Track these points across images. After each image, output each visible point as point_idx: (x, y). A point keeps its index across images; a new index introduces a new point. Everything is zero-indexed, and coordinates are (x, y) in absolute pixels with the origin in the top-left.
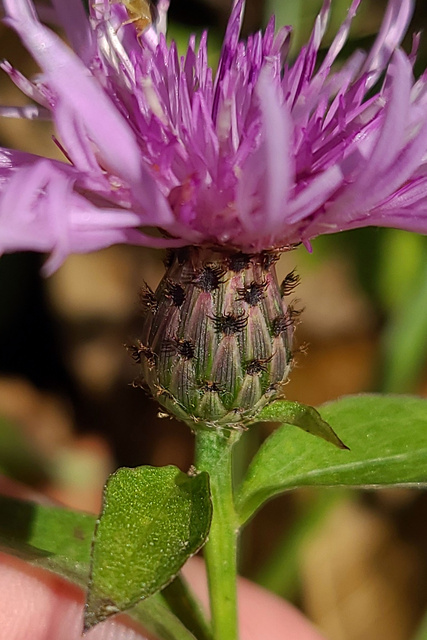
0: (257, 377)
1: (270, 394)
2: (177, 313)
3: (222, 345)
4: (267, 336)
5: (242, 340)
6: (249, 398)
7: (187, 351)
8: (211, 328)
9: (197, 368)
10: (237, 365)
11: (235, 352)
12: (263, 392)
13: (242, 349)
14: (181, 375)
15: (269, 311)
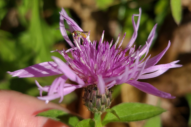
0: (104, 106)
1: (107, 108)
2: (89, 94)
3: (97, 100)
4: (106, 98)
5: (101, 100)
6: (103, 109)
7: (91, 101)
8: (95, 97)
9: (93, 104)
10: (100, 104)
11: (100, 102)
12: (106, 108)
13: (101, 101)
14: (90, 105)
15: (107, 93)
